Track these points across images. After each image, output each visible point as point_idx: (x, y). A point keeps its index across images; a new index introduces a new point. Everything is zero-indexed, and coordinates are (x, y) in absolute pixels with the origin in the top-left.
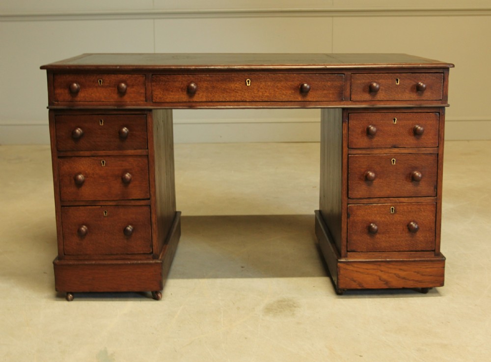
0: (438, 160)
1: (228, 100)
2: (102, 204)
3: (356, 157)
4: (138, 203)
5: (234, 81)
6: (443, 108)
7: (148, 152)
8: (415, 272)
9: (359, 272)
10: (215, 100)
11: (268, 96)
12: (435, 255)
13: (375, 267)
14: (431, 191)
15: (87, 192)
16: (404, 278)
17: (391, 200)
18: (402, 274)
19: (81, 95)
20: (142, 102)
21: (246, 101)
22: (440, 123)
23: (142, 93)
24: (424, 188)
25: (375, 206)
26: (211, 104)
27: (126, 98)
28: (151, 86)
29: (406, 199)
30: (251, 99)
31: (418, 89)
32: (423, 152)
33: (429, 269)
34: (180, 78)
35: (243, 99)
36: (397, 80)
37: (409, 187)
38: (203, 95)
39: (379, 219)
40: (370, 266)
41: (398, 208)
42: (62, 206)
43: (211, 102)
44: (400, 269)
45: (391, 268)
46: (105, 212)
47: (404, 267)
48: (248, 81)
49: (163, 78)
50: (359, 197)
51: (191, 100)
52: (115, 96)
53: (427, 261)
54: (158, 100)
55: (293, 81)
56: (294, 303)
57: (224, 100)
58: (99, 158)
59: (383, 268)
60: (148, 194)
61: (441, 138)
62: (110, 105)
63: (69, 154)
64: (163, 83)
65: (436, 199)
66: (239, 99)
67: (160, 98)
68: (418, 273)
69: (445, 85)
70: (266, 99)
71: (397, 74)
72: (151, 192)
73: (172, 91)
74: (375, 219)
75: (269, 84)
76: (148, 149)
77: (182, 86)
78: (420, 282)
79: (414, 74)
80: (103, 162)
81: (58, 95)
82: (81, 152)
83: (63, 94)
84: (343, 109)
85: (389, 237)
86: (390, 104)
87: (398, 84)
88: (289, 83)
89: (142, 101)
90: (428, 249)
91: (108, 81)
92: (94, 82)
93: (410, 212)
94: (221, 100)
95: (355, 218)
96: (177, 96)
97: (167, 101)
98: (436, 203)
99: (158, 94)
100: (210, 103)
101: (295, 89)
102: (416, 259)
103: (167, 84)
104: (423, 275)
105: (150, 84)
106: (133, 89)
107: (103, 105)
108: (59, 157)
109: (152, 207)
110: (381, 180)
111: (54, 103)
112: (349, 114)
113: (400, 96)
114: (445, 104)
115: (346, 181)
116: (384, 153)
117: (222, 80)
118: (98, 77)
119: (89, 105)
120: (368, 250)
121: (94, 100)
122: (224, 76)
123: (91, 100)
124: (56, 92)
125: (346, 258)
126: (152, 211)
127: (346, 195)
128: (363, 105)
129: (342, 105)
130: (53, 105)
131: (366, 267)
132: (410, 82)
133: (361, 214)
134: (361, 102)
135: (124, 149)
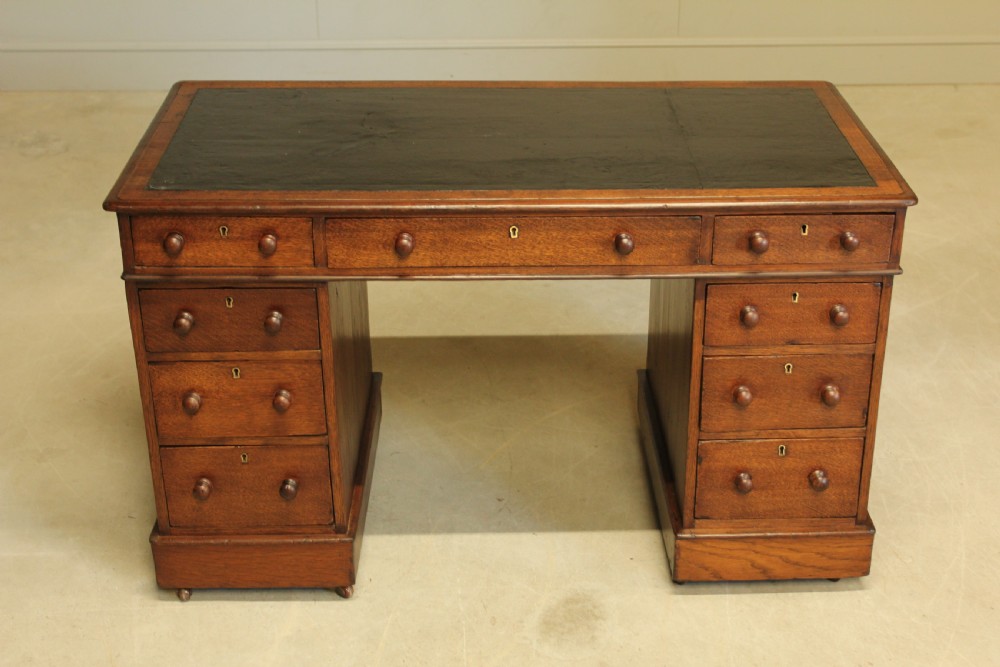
0: (873, 365)
1: (474, 263)
2: (236, 442)
3: (718, 361)
4: (305, 441)
5: (485, 228)
6: (890, 277)
7: (321, 354)
8: (818, 553)
9: (714, 554)
10: (448, 264)
11: (552, 257)
12: (857, 523)
13: (744, 546)
14: (856, 416)
15: (208, 423)
16: (796, 564)
17: (780, 434)
18: (795, 557)
19: (188, 255)
20: (306, 268)
21: (509, 266)
22: (882, 301)
23: (307, 251)
24: (845, 413)
25: (750, 445)
26: (442, 270)
27: (276, 260)
28: (325, 239)
29: (809, 431)
30: (520, 262)
31: (843, 243)
32: (845, 352)
33: (845, 549)
34: (380, 224)
35: (503, 262)
36: (804, 227)
37: (816, 411)
38: (425, 255)
39: (756, 465)
40: (737, 545)
41: (792, 446)
42: (161, 446)
43: (442, 267)
44: (791, 549)
45: (772, 547)
46: (244, 456)
47: (797, 546)
48: (514, 230)
49: (347, 224)
50: (720, 429)
51: (403, 264)
52: (255, 257)
53: (841, 536)
54: (338, 265)
55: (600, 230)
56: (595, 607)
57: (466, 264)
58: (228, 365)
59: (759, 548)
60: (324, 427)
61: (882, 327)
62: (246, 274)
63: (169, 357)
64: (348, 234)
65: (866, 432)
66: (496, 262)
67: (343, 261)
68: (823, 555)
69: (896, 234)
70: (548, 263)
71: (805, 217)
72: (329, 423)
73: (365, 249)
74: (748, 466)
75: (554, 234)
76: (320, 348)
77: (385, 239)
78: (827, 569)
79: (837, 216)
80: (236, 371)
81: (142, 255)
82: (194, 354)
83: (150, 251)
84: (697, 280)
85: (774, 495)
86: (787, 271)
87: (806, 234)
88: (594, 234)
89: (307, 265)
90: (843, 514)
91: (240, 230)
92: (210, 230)
93: (814, 453)
94: (460, 264)
95: (711, 463)
96: (375, 258)
97: (357, 265)
98: (865, 438)
99: (338, 254)
100: (440, 270)
101: (605, 243)
102: (821, 533)
103: (355, 235)
104: (831, 558)
105: (322, 235)
106: (289, 244)
107: (232, 274)
108: (149, 363)
109: (331, 448)
110: (763, 401)
111: (134, 270)
112: (707, 285)
113: (807, 255)
114: (894, 268)
115: (697, 401)
116: (770, 353)
117: (462, 228)
118: (219, 222)
119: (203, 274)
120: (733, 516)
121: (213, 264)
122: (466, 221)
123: (207, 264)
124: (137, 248)
125: (692, 530)
126: (332, 454)
127: (696, 425)
128: (734, 271)
129: (694, 272)
130: (133, 272)
131: (728, 545)
132: (829, 231)
133: (723, 457)
134: (731, 267)
135: (275, 349)
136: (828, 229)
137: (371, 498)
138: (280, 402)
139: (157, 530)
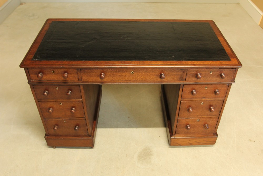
0: (223, 103)
1: (122, 80)
2: (63, 118)
3: (184, 102)
4: (80, 119)
5: (125, 72)
6: (231, 84)
7: (82, 100)
9: (179, 141)
10: (115, 80)
11: (143, 79)
12: (214, 134)
13: (187, 140)
14: (217, 113)
15: (55, 115)
16: (198, 142)
17: (198, 117)
19: (44, 78)
20: (76, 81)
21: (131, 81)
22: (228, 89)
23: (76, 77)
24: (215, 113)
25: (190, 119)
27: (68, 79)
28: (81, 74)
29: (205, 116)
30: (134, 80)
31: (221, 76)
32: (217, 100)
33: (210, 140)
34: (96, 70)
35: (129, 80)
36: (211, 72)
37: (208, 112)
38: (108, 78)
39: (191, 123)
40: (185, 139)
41: (201, 119)
42: (44, 119)
43: (113, 81)
44: (198, 140)
46: (65, 121)
47: (200, 139)
48: (132, 72)
49: (87, 71)
50: (184, 116)
51: (102, 80)
52: (62, 78)
53: (210, 137)
54: (85, 80)
55: (156, 72)
57: (119, 80)
58: (59, 102)
59: (190, 140)
60: (84, 116)
61: (227, 94)
62: (60, 82)
63: (43, 100)
64: (87, 73)
65: (219, 116)
66: (127, 80)
68: (205, 141)
69: (235, 74)
71: (212, 70)
73: (92, 77)
74: (189, 123)
75: (144, 73)
76: (82, 99)
77: (97, 74)
79: (220, 70)
80: (61, 104)
81: (32, 77)
82: (49, 100)
83: (34, 77)
85: (195, 129)
86: (205, 82)
87: (211, 74)
88: (154, 73)
90: (211, 133)
91: (58, 72)
92: (50, 72)
93: (206, 121)
94: (118, 80)
95: (181, 123)
96: (95, 79)
97: (90, 80)
98: (219, 118)
99: (85, 78)
101: (157, 76)
102: (205, 137)
103: (89, 73)
104: (207, 141)
105: (80, 73)
106: (72, 75)
107: (57, 82)
108: (38, 101)
109: (86, 120)
110: (195, 110)
111: (31, 81)
112: (183, 85)
113: (211, 79)
114: (233, 81)
115: (178, 111)
116: (198, 100)
117: (118, 72)
118: (52, 70)
119: (49, 82)
120: (185, 133)
121: (51, 80)
122: (119, 70)
123: (50, 80)
124: (31, 76)
125: (175, 136)
126: (87, 121)
127: (178, 115)
128: (191, 82)
129: (180, 82)
130: (31, 82)
131: (183, 139)
132: (217, 73)
133: (183, 122)
134: (190, 81)
135: (70, 99)
136: (218, 73)
137: (99, 117)
138: (72, 112)
139: (46, 135)
